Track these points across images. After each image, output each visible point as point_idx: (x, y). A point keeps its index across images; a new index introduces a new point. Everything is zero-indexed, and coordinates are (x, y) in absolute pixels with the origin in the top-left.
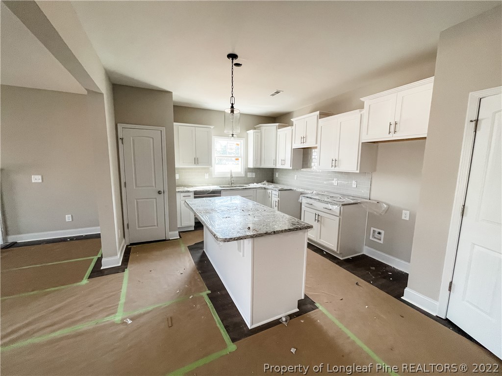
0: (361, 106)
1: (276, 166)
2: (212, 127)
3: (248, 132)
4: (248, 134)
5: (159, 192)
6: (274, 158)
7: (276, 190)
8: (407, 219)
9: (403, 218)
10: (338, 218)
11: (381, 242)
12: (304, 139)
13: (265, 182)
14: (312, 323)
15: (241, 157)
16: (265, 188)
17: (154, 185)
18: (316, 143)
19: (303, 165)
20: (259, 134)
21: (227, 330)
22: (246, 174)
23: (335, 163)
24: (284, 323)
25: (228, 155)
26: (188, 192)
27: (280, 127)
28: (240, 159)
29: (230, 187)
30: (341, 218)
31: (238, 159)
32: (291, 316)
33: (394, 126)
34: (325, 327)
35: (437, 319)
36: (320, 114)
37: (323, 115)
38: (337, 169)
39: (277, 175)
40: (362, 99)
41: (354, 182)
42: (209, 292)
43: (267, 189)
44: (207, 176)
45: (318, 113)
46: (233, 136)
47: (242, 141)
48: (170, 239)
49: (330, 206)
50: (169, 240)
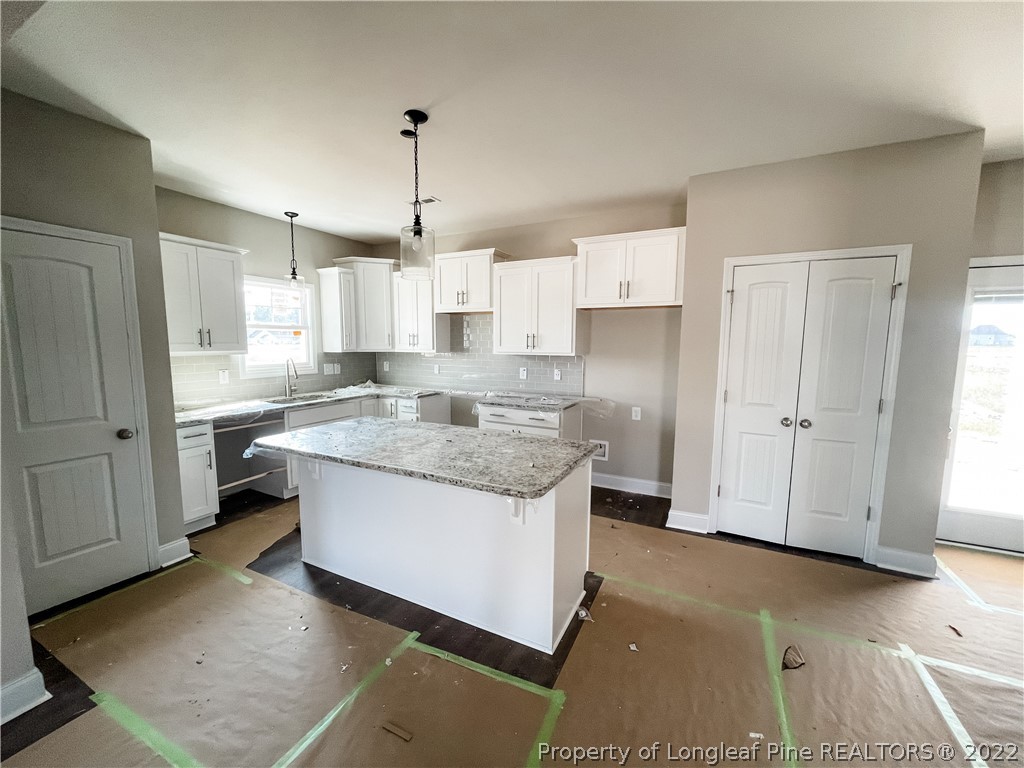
0: (572, 251)
1: (393, 347)
2: (244, 252)
3: (320, 270)
4: (318, 274)
5: (122, 435)
6: (387, 331)
7: (409, 398)
8: (639, 418)
9: (634, 418)
10: (557, 432)
11: (606, 459)
12: (463, 297)
13: (369, 383)
14: (614, 600)
15: (306, 328)
16: (378, 396)
17: (100, 413)
18: (491, 306)
19: (452, 344)
20: (351, 278)
21: (521, 677)
22: (321, 368)
23: (533, 340)
24: (586, 619)
25: (273, 323)
26: (200, 422)
27: (397, 267)
28: (303, 331)
29: (291, 401)
30: (562, 430)
31: (299, 333)
32: (585, 604)
33: (626, 288)
34: (634, 599)
35: (709, 535)
36: (494, 254)
37: (500, 257)
38: (537, 352)
39: (386, 367)
40: (575, 241)
41: (556, 372)
42: (416, 634)
43: (384, 397)
44: (224, 378)
45: (492, 250)
46: (295, 278)
47: (308, 291)
48: (164, 566)
49: (541, 415)
50: (162, 569)
